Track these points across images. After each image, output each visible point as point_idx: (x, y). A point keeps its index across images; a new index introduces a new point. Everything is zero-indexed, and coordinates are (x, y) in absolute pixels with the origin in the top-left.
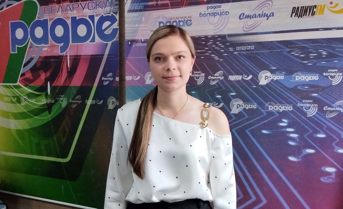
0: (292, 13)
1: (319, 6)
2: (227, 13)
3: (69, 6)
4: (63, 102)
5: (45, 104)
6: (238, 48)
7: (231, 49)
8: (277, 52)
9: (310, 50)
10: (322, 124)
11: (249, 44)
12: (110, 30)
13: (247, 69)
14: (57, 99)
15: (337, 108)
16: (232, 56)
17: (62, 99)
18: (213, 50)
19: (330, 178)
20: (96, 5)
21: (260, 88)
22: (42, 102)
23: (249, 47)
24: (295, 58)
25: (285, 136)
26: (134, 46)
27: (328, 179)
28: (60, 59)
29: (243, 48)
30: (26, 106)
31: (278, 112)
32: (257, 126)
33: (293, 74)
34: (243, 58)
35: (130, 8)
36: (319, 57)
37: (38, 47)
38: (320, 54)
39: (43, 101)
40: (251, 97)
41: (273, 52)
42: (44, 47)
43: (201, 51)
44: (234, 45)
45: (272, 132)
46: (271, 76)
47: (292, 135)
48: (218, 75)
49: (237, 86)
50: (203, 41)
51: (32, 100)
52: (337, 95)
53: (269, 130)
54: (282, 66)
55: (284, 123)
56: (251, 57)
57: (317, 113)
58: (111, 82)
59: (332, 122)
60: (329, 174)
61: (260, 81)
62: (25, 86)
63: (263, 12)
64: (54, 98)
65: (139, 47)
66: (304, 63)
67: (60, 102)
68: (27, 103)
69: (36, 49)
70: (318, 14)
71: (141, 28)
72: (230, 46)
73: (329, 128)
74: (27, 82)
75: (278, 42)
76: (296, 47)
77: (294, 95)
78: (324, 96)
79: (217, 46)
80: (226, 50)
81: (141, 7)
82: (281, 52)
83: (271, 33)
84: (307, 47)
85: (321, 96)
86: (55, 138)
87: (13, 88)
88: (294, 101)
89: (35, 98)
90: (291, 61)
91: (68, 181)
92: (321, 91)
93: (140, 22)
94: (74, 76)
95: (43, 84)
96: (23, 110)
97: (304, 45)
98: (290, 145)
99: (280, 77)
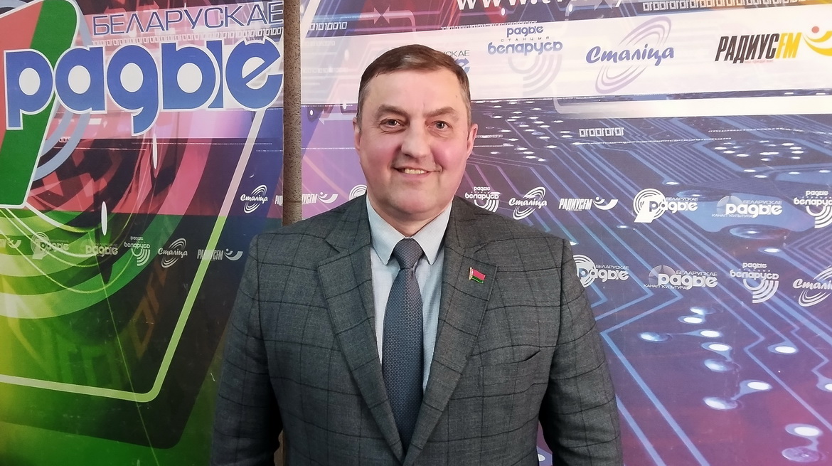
0: (720, 50)
1: (784, 35)
2: (557, 45)
3: (157, 15)
4: (141, 253)
5: (93, 257)
6: (584, 133)
7: (566, 135)
8: (682, 145)
9: (762, 142)
10: (789, 321)
11: (612, 123)
12: (262, 78)
13: (606, 183)
14: (126, 245)
15: (825, 284)
16: (568, 152)
17: (137, 246)
18: (522, 137)
19: (806, 451)
20: (227, 16)
21: (637, 231)
22: (87, 252)
23: (612, 131)
24: (723, 161)
25: (697, 350)
26: (322, 120)
27: (800, 455)
28: (131, 149)
29: (596, 132)
30: (45, 262)
31: (682, 290)
32: (627, 322)
33: (719, 199)
34: (595, 156)
35: (312, 26)
36: (785, 160)
37: (76, 116)
38: (788, 153)
39: (90, 250)
40: (615, 253)
41: (670, 146)
42: (92, 116)
43: (490, 136)
44: (575, 124)
45: (667, 338)
46: (666, 203)
47: (716, 347)
48: (534, 196)
49: (582, 224)
50: (496, 112)
51: (60, 247)
52: (827, 252)
53: (658, 333)
54: (692, 180)
55: (696, 316)
56: (617, 155)
57: (776, 294)
58: (263, 208)
59: (813, 317)
60: (802, 441)
61: (637, 215)
62: (43, 213)
63: (646, 46)
64: (118, 243)
65: (336, 122)
66: (748, 173)
67: (133, 252)
68: (48, 253)
69: (73, 120)
70: (781, 55)
71: (340, 77)
72: (562, 127)
73: (804, 332)
74: (48, 202)
75: (683, 120)
76: (728, 134)
77: (720, 249)
78: (794, 253)
79: (532, 126)
80: (553, 135)
81: (342, 26)
82: (690, 144)
83: (665, 99)
84: (754, 133)
85: (788, 253)
86: (119, 341)
87: (10, 216)
88: (721, 264)
89: (67, 241)
90: (715, 166)
91: (152, 449)
92: (788, 241)
93: (338, 62)
94: (168, 192)
95: (90, 207)
96: (38, 271)
97: (748, 130)
98: (709, 371)
99: (687, 206)
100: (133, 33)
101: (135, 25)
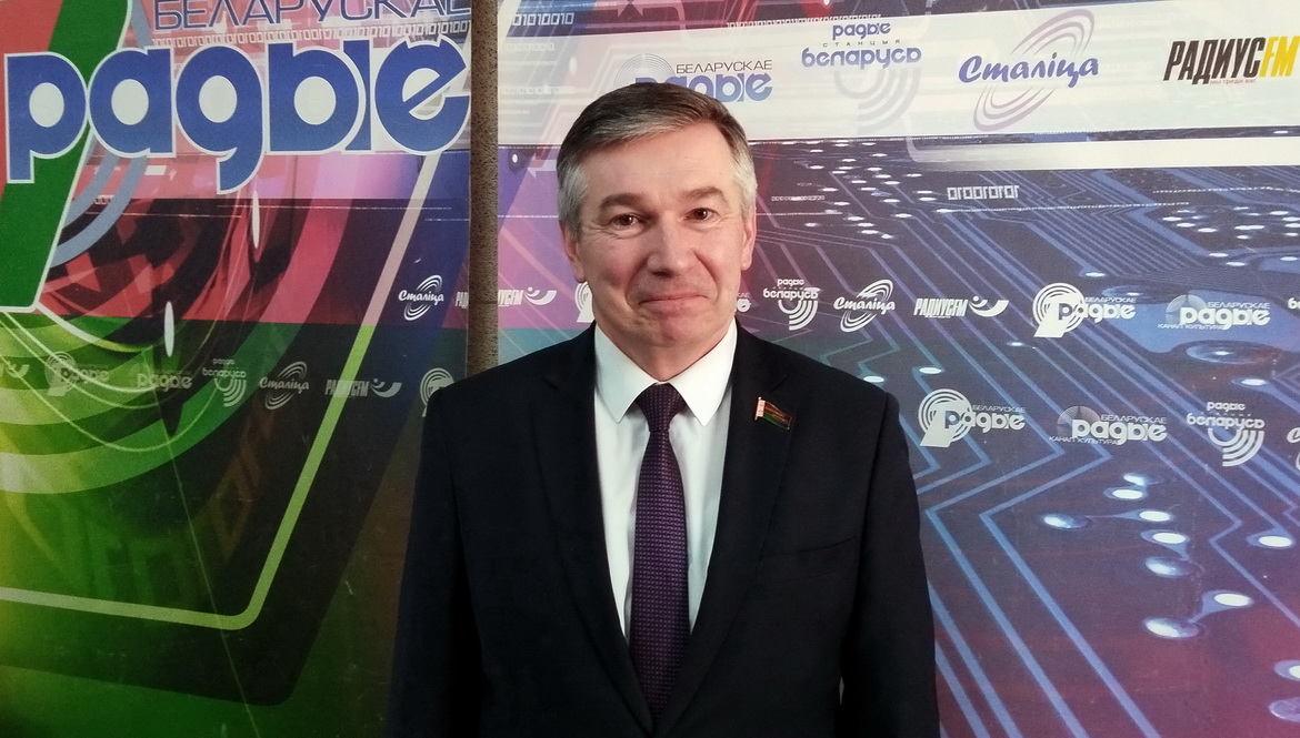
0: (1171, 63)
1: (1273, 40)
2: (913, 53)
4: (231, 386)
5: (147, 393)
6: (955, 193)
7: (926, 197)
8: (1110, 214)
9: (1238, 208)
10: (1281, 496)
11: (999, 178)
12: (437, 101)
13: (991, 275)
14: (206, 372)
16: (930, 225)
17: (223, 374)
18: (856, 200)
20: (377, 2)
21: (1039, 351)
22: (140, 383)
23: (999, 191)
24: (1176, 238)
25: (1134, 542)
26: (532, 170)
28: (217, 216)
29: (974, 193)
30: (68, 402)
31: (1109, 446)
32: (1023, 498)
33: (1169, 301)
34: (973, 230)
35: (517, 18)
36: (1273, 238)
37: (123, 161)
38: (1278, 227)
39: (144, 380)
40: (1004, 386)
41: (1092, 214)
42: (150, 162)
43: (804, 199)
44: (940, 179)
45: (1086, 523)
46: (1084, 306)
47: (1164, 538)
48: (874, 294)
49: (951, 340)
50: (815, 160)
51: (94, 376)
53: (1072, 516)
54: (1126, 269)
55: (1133, 488)
56: (1007, 228)
57: (1260, 452)
58: (437, 312)
61: (1038, 325)
62: (66, 319)
63: (1054, 56)
64: (192, 369)
66: (1216, 259)
67: (218, 386)
68: (74, 386)
69: (117, 169)
70: (1269, 72)
71: (562, 102)
72: (920, 184)
74: (74, 302)
75: (1112, 173)
76: (1183, 197)
77: (1172, 380)
78: (1289, 387)
79: (872, 181)
80: (907, 198)
81: (566, 19)
82: (1124, 212)
83: (1085, 140)
84: (1225, 195)
85: (1278, 386)
86: (192, 530)
87: (12, 326)
88: (1172, 404)
89: (107, 367)
90: (1164, 248)
91: (247, 706)
92: (1280, 368)
93: (559, 77)
94: (277, 283)
95: (145, 313)
96: (58, 416)
97: (1215, 190)
98: (1153, 576)
99: (1119, 312)
100: (221, 27)
101: (225, 13)
